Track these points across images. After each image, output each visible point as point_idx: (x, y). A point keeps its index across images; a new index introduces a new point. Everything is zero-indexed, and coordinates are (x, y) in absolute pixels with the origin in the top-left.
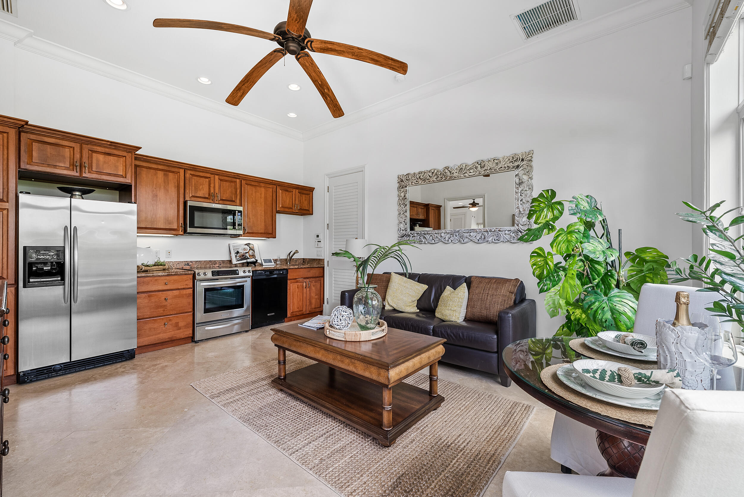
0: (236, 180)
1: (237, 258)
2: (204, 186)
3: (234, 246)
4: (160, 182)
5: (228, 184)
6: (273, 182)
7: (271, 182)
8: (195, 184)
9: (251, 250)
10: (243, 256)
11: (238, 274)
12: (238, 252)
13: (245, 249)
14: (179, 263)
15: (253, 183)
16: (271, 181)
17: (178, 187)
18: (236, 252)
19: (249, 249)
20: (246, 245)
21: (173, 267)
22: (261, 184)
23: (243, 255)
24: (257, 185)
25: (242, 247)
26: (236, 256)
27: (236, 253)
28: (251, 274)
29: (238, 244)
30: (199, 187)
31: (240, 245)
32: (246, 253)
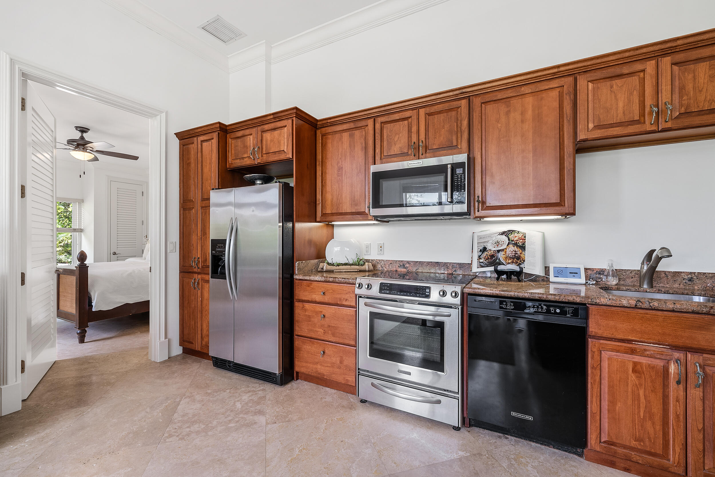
0: (460, 102)
1: (481, 261)
2: (400, 135)
3: (480, 238)
4: (345, 148)
5: (442, 116)
6: (562, 69)
7: (554, 73)
8: (387, 137)
9: (511, 246)
10: (491, 258)
11: (428, 296)
12: (484, 249)
13: (498, 243)
14: (392, 262)
15: (500, 96)
16: (555, 70)
17: (366, 148)
18: (481, 248)
19: (508, 242)
20: (503, 233)
21: (384, 268)
22: (523, 89)
23: (492, 256)
24: (511, 95)
25: (494, 239)
26: (479, 256)
27: (481, 251)
28: (457, 301)
29: (488, 232)
30: (394, 139)
31: (490, 236)
32: (499, 251)
